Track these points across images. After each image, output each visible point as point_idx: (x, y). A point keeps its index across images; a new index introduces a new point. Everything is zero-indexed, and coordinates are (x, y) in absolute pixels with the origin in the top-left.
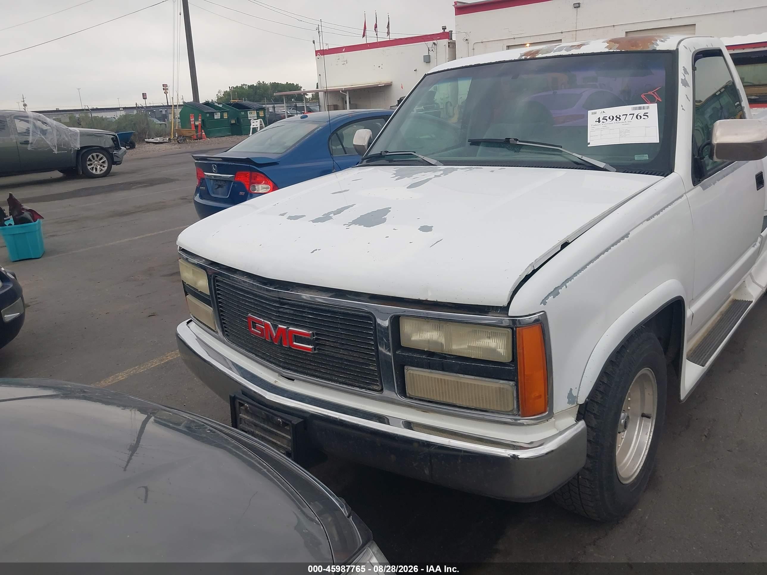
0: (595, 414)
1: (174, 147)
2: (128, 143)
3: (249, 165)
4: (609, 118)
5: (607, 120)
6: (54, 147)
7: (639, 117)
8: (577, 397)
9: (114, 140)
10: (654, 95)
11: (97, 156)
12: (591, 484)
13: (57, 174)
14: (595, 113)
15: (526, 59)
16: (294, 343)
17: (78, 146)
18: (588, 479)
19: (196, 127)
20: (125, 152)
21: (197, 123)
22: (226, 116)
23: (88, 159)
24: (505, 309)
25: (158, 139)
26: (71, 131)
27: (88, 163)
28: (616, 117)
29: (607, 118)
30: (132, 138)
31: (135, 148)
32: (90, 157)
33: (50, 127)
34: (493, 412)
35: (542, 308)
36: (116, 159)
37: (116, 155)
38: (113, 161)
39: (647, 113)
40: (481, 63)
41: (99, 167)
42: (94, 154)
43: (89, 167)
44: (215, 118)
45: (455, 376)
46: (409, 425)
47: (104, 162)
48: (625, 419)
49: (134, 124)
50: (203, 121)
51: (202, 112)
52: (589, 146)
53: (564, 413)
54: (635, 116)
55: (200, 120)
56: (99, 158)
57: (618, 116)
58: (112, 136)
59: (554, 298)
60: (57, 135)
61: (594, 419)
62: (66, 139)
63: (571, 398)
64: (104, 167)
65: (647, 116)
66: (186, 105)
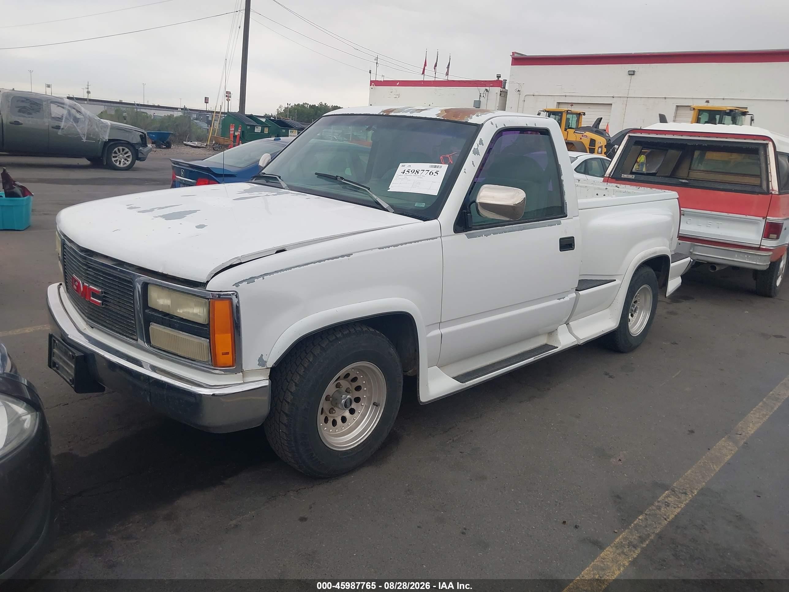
0: (296, 383)
1: (209, 153)
2: (165, 142)
3: (208, 174)
4: (411, 172)
5: (409, 172)
6: (83, 136)
7: (431, 173)
8: (266, 362)
9: (143, 137)
10: (449, 158)
11: (123, 150)
12: (287, 437)
13: (85, 162)
14: (404, 166)
15: (383, 115)
16: (91, 298)
17: (107, 138)
18: (285, 433)
19: (235, 137)
20: (151, 150)
21: (236, 134)
22: (266, 131)
23: (113, 151)
24: (204, 285)
25: (196, 143)
26: (102, 123)
27: (113, 155)
28: (417, 171)
29: (410, 171)
30: (171, 137)
31: (170, 148)
32: (116, 149)
33: (83, 116)
34: (198, 362)
35: (235, 288)
36: (140, 155)
37: (141, 151)
38: (137, 156)
39: (438, 171)
40: (355, 113)
41: (123, 160)
42: (121, 148)
43: (113, 159)
44: (255, 131)
45: (177, 332)
46: (154, 369)
47: (128, 157)
48: (346, 399)
49: (177, 125)
50: (243, 132)
51: (243, 123)
52: (388, 191)
53: (253, 372)
54: (429, 172)
55: (239, 131)
56: (125, 152)
57: (418, 171)
58: (141, 134)
59: (247, 284)
60: (88, 125)
61: (294, 386)
62: (97, 130)
63: (262, 362)
64: (128, 161)
65: (437, 173)
66: (229, 114)
